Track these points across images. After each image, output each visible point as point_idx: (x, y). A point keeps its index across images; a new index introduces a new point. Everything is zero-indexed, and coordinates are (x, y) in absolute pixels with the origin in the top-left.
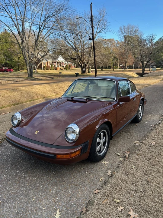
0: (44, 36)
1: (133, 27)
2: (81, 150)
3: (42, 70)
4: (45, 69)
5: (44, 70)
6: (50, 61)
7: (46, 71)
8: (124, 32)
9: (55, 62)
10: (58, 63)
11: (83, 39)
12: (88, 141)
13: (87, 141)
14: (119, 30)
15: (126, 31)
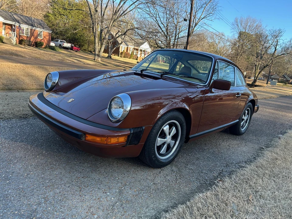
0: (126, 10)
1: (254, 21)
2: (129, 136)
3: (119, 56)
4: (123, 55)
5: (121, 57)
6: (131, 47)
7: (124, 58)
8: (240, 25)
9: (137, 50)
10: (141, 51)
11: (180, 24)
12: (144, 128)
13: (142, 127)
14: (234, 21)
15: (243, 24)
